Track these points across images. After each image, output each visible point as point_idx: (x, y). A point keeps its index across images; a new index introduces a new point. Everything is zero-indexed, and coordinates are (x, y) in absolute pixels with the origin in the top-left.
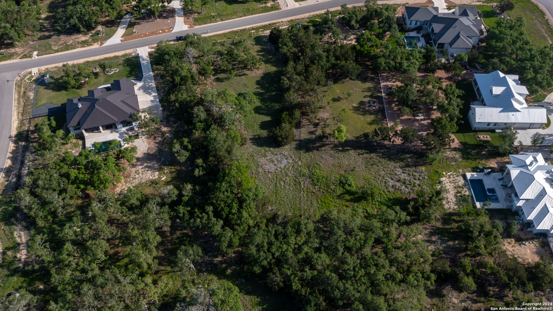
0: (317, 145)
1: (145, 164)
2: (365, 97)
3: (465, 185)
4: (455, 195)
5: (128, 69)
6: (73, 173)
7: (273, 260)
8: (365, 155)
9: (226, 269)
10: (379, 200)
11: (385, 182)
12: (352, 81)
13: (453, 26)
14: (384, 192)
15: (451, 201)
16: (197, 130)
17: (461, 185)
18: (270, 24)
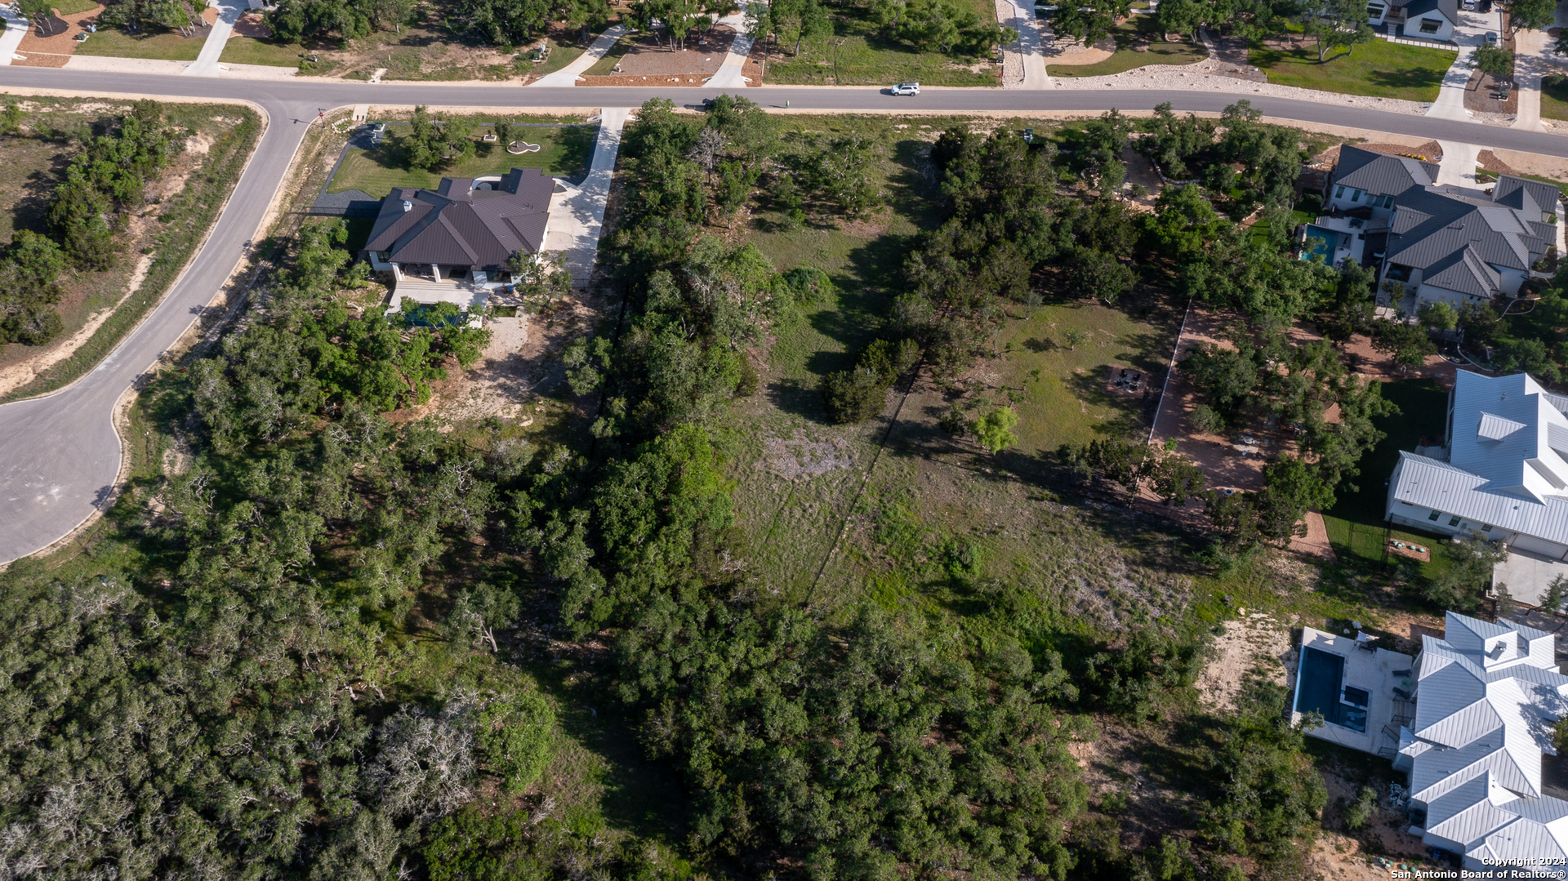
0: (933, 445)
1: (502, 380)
2: (1118, 357)
3: (1286, 658)
4: (1244, 675)
5: (563, 151)
6: (330, 352)
7: (674, 683)
8: (1046, 505)
9: (567, 672)
10: (1027, 626)
11: (1066, 587)
12: (1104, 309)
13: (1454, 224)
14: (1050, 609)
15: (1225, 686)
16: (642, 328)
17: (1274, 656)
18: (953, 118)
